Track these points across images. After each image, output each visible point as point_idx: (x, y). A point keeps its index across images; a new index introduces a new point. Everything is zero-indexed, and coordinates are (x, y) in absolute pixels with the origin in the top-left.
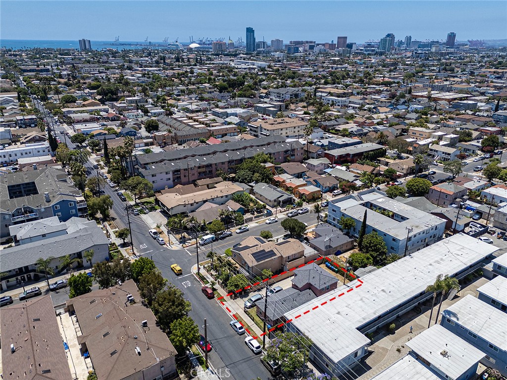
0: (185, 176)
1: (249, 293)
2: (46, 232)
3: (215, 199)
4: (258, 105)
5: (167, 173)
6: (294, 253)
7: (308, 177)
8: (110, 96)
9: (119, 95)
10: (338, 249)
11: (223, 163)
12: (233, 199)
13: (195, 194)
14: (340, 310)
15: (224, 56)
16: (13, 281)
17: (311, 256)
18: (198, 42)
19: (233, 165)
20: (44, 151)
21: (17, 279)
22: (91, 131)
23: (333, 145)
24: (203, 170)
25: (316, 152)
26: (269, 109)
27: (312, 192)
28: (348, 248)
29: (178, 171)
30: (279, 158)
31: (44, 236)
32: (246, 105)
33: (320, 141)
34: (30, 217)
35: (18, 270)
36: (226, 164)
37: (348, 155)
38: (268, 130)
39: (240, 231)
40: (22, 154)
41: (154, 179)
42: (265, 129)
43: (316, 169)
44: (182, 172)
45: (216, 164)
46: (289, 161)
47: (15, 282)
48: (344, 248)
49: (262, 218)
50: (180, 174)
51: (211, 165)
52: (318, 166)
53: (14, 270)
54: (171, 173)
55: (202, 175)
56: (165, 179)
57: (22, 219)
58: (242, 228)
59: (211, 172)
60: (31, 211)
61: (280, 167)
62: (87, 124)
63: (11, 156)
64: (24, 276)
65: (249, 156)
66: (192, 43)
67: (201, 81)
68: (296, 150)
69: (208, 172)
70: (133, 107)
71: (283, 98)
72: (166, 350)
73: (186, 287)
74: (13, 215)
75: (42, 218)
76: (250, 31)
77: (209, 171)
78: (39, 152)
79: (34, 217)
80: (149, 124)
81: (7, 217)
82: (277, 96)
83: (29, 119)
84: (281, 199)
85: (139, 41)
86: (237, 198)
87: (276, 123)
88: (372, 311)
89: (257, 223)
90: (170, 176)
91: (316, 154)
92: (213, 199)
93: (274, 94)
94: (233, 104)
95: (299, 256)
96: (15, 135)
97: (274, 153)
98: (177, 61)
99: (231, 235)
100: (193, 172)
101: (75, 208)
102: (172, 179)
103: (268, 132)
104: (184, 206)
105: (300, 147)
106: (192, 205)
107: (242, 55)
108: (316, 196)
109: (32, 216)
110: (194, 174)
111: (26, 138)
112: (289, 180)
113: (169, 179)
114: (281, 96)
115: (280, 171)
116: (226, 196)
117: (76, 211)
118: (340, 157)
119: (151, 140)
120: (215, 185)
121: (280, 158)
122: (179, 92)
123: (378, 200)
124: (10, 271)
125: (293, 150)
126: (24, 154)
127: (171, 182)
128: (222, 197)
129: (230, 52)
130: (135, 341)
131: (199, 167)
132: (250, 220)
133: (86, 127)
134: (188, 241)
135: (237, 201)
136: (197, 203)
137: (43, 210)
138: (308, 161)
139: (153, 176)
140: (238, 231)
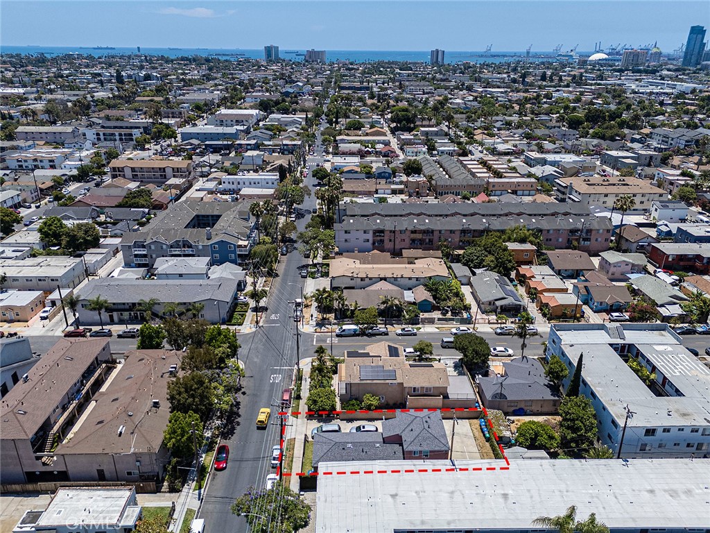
0: (390, 240)
1: (333, 418)
2: (184, 272)
3: (399, 279)
4: (609, 152)
5: (365, 232)
6: (426, 385)
7: (586, 280)
8: (404, 124)
9: (417, 123)
10: (522, 406)
11: (451, 232)
12: (425, 285)
13: (375, 266)
14: (400, 493)
15: (633, 73)
16: (126, 315)
17: (458, 400)
18: (608, 51)
19: (468, 237)
20: (273, 184)
21: (130, 314)
22: (345, 166)
23: (683, 236)
24: (419, 236)
25: (638, 241)
26: (624, 160)
27: (563, 305)
28: (545, 409)
29: (382, 231)
30: (558, 240)
31: (181, 275)
32: (593, 151)
33: (666, 225)
34: (187, 253)
35: (131, 305)
36: (458, 234)
37: (699, 257)
38: (580, 194)
39: (401, 332)
40: (250, 184)
41: (347, 236)
42: (576, 192)
43: (612, 270)
44: (387, 234)
45: (440, 231)
46: (575, 248)
47: (128, 317)
48: (535, 408)
49: (452, 324)
50: (383, 236)
51: (433, 231)
52: (616, 265)
53: (128, 303)
54: (371, 233)
55: (414, 244)
56: (361, 239)
57: (179, 253)
58: (406, 329)
59: (431, 241)
60: (190, 246)
61: (546, 254)
62: (346, 158)
63: (239, 184)
64: (137, 314)
65: (500, 228)
66: (598, 52)
67: (551, 110)
68: (593, 233)
69: (427, 240)
70: (420, 141)
71: (671, 144)
72: (148, 442)
73: (271, 381)
74: (172, 247)
75: (199, 256)
76: (698, 32)
77: (429, 239)
78: (267, 183)
79: (191, 253)
80: (409, 165)
81: (164, 247)
82: (663, 141)
83: (293, 145)
84: (498, 303)
85: (518, 51)
86: (433, 285)
87: (606, 183)
88: (449, 518)
89: (438, 328)
90: (370, 236)
91: (635, 245)
92: (396, 279)
93: (658, 137)
94: (570, 148)
95: (436, 393)
96: (265, 161)
97: (548, 231)
98: (541, 80)
99: (387, 334)
100: (403, 236)
101: (234, 252)
102: (371, 241)
103: (579, 197)
104: (351, 279)
105: (604, 228)
106: (362, 279)
107: (665, 72)
108: (568, 312)
109: (189, 251)
110: (404, 240)
111: (272, 166)
112: (541, 277)
113: (368, 241)
114: (670, 142)
115: (543, 260)
116: (417, 278)
117: (235, 256)
118: (681, 258)
119: (402, 186)
120: (415, 261)
121: (560, 240)
122: (503, 124)
123: (655, 347)
124: (124, 304)
125: (589, 231)
126: (252, 183)
127: (369, 244)
128: (410, 279)
129: (648, 66)
130: (127, 418)
131: (414, 232)
132: (431, 321)
133: (345, 161)
134: (327, 326)
135: (430, 290)
136: (371, 279)
137: (200, 247)
138: (604, 254)
139: (346, 232)
140: (399, 331)
